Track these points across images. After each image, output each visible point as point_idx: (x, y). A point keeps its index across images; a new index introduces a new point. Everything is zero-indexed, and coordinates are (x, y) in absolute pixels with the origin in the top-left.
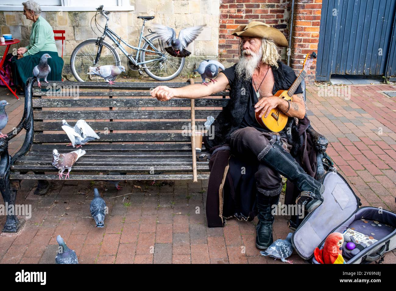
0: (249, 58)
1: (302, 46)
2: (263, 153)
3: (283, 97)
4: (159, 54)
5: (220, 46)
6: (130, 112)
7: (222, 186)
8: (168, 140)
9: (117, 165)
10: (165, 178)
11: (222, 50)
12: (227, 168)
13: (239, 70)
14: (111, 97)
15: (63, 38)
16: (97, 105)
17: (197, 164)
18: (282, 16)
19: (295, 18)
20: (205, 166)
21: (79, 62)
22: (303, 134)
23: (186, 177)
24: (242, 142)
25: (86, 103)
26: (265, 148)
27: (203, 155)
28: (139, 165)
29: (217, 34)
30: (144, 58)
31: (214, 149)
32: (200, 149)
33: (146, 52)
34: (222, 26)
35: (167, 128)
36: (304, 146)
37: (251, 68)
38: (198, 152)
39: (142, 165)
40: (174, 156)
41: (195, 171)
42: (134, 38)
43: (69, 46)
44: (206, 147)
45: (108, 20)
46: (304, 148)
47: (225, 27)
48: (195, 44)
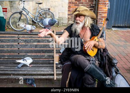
0: (78, 24)
1: (101, 15)
2: (87, 69)
3: (95, 40)
5: (68, 15)
6: (27, 45)
7: (67, 82)
8: (44, 58)
9: (19, 71)
10: (41, 77)
11: (69, 16)
12: (70, 73)
13: (73, 29)
14: (19, 38)
15: (6, 11)
17: (56, 70)
18: (93, 3)
19: (98, 4)
20: (60, 72)
21: (13, 20)
22: (105, 57)
23: (51, 77)
24: (76, 63)
25: (8, 41)
26: (88, 66)
27: (59, 66)
28: (30, 71)
29: (67, 10)
30: (38, 19)
31: (64, 63)
32: (58, 63)
33: (39, 17)
34: (69, 7)
35: (44, 52)
36: (106, 63)
37: (79, 29)
38: (56, 64)
39: (31, 71)
40: (46, 66)
41: (55, 75)
42: (34, 11)
43: (9, 14)
44: (60, 61)
45: (24, 4)
46: (106, 64)
47: (70, 7)
48: (58, 14)
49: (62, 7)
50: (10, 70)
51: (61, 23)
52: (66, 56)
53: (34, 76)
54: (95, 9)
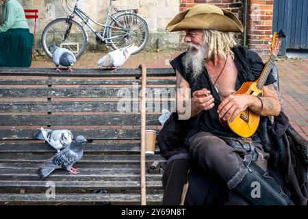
1: (257, 23)
2: (235, 182)
3: (252, 92)
4: (124, 30)
6: (71, 104)
8: (115, 138)
10: (103, 198)
12: (186, 186)
14: (50, 86)
15: (36, 17)
16: (32, 95)
17: (146, 177)
20: (158, 182)
21: (51, 37)
22: (283, 137)
23: (132, 198)
25: (20, 93)
26: (238, 173)
27: (155, 163)
30: (110, 34)
32: (153, 153)
33: (113, 29)
34: (182, 6)
35: (114, 123)
36: (288, 157)
39: (76, 179)
41: (144, 190)
42: (102, 16)
43: (41, 24)
45: (77, 0)
46: (288, 161)
47: (184, 6)
48: (158, 21)
49: (167, 5)
50: (19, 177)
51: (164, 43)
52: (175, 134)
53: (85, 195)
54: (242, 10)
